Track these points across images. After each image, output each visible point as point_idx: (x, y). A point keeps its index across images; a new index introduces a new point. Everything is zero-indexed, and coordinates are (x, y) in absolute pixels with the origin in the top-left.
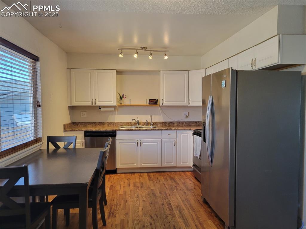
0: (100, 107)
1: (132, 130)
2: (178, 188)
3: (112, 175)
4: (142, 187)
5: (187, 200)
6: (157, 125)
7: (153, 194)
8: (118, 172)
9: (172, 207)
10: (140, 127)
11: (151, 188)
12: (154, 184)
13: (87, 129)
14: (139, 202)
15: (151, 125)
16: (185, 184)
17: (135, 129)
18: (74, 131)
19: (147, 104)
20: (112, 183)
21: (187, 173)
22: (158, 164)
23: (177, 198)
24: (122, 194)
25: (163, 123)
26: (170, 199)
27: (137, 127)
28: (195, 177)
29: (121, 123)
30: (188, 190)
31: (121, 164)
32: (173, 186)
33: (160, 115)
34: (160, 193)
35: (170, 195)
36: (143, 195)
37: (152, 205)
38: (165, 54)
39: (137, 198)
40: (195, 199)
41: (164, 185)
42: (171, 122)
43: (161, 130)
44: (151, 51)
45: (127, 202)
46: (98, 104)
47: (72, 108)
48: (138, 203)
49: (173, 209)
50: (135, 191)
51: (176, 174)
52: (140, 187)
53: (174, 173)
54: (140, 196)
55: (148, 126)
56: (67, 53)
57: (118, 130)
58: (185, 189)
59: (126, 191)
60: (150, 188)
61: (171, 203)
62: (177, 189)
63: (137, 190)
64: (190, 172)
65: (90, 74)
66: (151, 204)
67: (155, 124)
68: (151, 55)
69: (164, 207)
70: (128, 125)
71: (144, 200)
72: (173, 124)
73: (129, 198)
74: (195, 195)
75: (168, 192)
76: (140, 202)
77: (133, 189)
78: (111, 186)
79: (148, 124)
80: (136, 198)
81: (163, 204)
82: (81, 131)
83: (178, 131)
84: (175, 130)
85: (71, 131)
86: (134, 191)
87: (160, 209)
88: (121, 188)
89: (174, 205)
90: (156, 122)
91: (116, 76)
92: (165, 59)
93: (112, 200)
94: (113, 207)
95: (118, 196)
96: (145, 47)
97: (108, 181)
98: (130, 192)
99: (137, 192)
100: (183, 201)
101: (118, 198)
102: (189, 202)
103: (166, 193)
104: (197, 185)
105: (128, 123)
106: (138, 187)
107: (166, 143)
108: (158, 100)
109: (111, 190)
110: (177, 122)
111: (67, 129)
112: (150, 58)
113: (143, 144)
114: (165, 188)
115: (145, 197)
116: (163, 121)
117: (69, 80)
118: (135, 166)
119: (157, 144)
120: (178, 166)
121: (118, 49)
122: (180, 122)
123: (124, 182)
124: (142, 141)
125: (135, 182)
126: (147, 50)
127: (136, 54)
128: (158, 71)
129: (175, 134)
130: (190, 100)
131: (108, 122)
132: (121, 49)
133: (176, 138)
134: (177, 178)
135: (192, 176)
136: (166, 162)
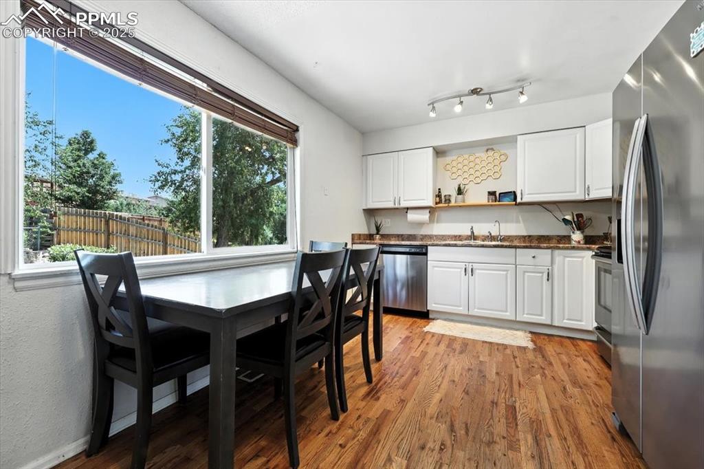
0: (407, 210)
1: (456, 246)
2: (546, 372)
3: (418, 320)
4: (461, 352)
5: (567, 411)
7: (480, 371)
8: (431, 316)
9: (515, 418)
11: (481, 359)
12: (491, 352)
13: (382, 242)
14: (442, 382)
15: (498, 240)
16: (569, 366)
18: (366, 243)
19: (489, 202)
20: (411, 332)
21: (580, 343)
22: (507, 314)
23: (538, 399)
24: (418, 356)
25: (524, 237)
26: (517, 395)
28: (601, 356)
30: (575, 383)
31: (435, 304)
32: (536, 366)
33: (518, 221)
34: (497, 373)
35: (519, 384)
36: (457, 368)
37: (466, 397)
38: (521, 93)
39: (442, 371)
40: (592, 414)
41: (515, 357)
43: (516, 247)
44: (490, 94)
45: (417, 374)
46: (404, 204)
47: (370, 213)
48: (438, 383)
49: (517, 425)
50: (445, 356)
51: (549, 341)
52: (457, 352)
53: (546, 337)
54: (449, 368)
56: (362, 134)
57: (429, 245)
58: (567, 378)
59: (427, 353)
60: (479, 357)
61: (517, 405)
62: (544, 375)
63: (448, 355)
64: (589, 343)
65: (392, 160)
66: (467, 393)
69: (495, 410)
71: (454, 381)
72: (549, 239)
73: (427, 368)
74: (593, 401)
75: (518, 377)
76: (444, 381)
77: (443, 352)
78: (408, 337)
79: (492, 238)
80: (439, 372)
81: (494, 403)
82: (374, 244)
83: (557, 252)
84: (547, 248)
85: (362, 243)
86: (443, 355)
87: (481, 413)
88: (421, 345)
89: (523, 414)
90: (511, 236)
91: (431, 158)
93: (392, 363)
94: (387, 378)
96: (477, 89)
97: (407, 328)
98: (435, 356)
99: (448, 360)
100: (553, 410)
101: (405, 363)
102: (572, 420)
103: (511, 377)
104: (606, 378)
105: (455, 236)
106: (454, 350)
107: (527, 274)
108: (514, 192)
109: (402, 345)
110: (558, 236)
111: (356, 241)
112: (489, 106)
113: (477, 272)
114: (514, 367)
115: (459, 374)
116: (526, 234)
117: (364, 171)
118: (462, 310)
119: (506, 274)
120: (556, 323)
121: (429, 105)
122: (565, 236)
123: (433, 336)
124: (474, 267)
125: (452, 340)
126: (484, 94)
127: (460, 106)
128: (512, 140)
129: (549, 257)
130: (589, 187)
131: (422, 235)
132: (433, 103)
133: (552, 266)
134: (550, 349)
135: (594, 351)
136: (526, 312)
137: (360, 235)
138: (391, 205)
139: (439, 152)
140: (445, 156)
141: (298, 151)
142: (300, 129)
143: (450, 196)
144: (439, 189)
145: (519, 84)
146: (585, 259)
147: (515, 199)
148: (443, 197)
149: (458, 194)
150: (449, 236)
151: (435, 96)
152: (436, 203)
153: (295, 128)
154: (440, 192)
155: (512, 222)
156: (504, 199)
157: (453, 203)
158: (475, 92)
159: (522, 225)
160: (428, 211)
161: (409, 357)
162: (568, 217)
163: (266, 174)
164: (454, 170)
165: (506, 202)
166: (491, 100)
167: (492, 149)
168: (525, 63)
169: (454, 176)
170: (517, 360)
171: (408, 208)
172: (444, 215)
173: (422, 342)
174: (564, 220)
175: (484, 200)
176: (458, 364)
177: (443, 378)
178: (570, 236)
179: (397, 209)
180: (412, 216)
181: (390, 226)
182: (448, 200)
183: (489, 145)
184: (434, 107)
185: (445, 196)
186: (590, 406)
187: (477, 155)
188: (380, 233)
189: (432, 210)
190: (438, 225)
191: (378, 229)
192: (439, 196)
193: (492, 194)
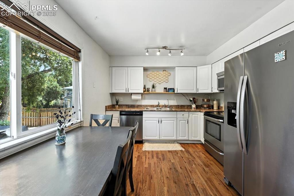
0: (131, 94)
1: (155, 111)
2: (195, 162)
3: (139, 145)
5: (210, 180)
6: (172, 107)
7: (175, 168)
8: (143, 142)
9: (197, 191)
10: (160, 109)
11: (172, 161)
12: (174, 157)
13: (122, 110)
15: (168, 107)
16: (200, 158)
17: (157, 110)
18: (113, 111)
19: (164, 92)
20: (139, 153)
21: (197, 145)
22: (174, 137)
23: (199, 177)
24: (147, 167)
25: (176, 106)
26: (192, 178)
27: (158, 109)
28: (206, 150)
29: (146, 105)
30: (205, 165)
31: (146, 136)
32: (191, 160)
33: (174, 100)
34: (181, 168)
35: (190, 171)
36: (166, 169)
37: (176, 185)
38: (182, 52)
39: (161, 173)
40: (217, 179)
41: (183, 158)
42: (182, 105)
43: (177, 111)
44: (170, 50)
45: (152, 178)
46: (130, 92)
47: (113, 95)
48: (162, 181)
49: (199, 194)
50: (158, 163)
51: (189, 147)
52: (162, 159)
53: (187, 145)
54: (163, 170)
55: (166, 108)
56: (110, 56)
57: (144, 111)
58: (202, 164)
59: (151, 163)
60: (171, 161)
61: (195, 184)
62: (195, 164)
63: (159, 163)
64: (200, 145)
65: (125, 70)
66: (175, 183)
67: (170, 107)
68: (171, 53)
69: (189, 189)
70: (151, 107)
71: (168, 177)
72: (184, 107)
73: (154, 172)
74: (214, 172)
75: (188, 168)
76: (164, 179)
77: (156, 161)
78: (139, 156)
79: (166, 106)
80: (160, 174)
81: (187, 185)
82: (117, 111)
83: (190, 112)
84: (187, 111)
85: (110, 111)
86: (157, 163)
87: (185, 193)
88: (146, 160)
89: (198, 187)
90: (172, 105)
91: (143, 73)
92: (181, 55)
93: (138, 174)
95: (144, 169)
97: (136, 151)
98: (154, 165)
99: (160, 165)
100: (206, 182)
101: (144, 173)
102: (213, 185)
103: (185, 168)
104: (212, 160)
105: (151, 106)
107: (181, 121)
108: (174, 88)
109: (138, 162)
110: (187, 105)
111: (108, 109)
112: (169, 55)
113: (163, 122)
114: (184, 162)
115: (168, 172)
116: (177, 105)
117: (110, 75)
118: (157, 138)
119: (174, 122)
120: (190, 139)
121: (145, 49)
122: (189, 105)
123: (149, 153)
124: (162, 120)
125: (157, 153)
126: (167, 49)
127: (159, 52)
128: (173, 68)
129: (188, 115)
130: (198, 89)
131: (137, 105)
132: (147, 49)
133: (188, 118)
134: (191, 150)
135: (203, 149)
136: (180, 136)
137: (109, 106)
138: (124, 91)
139: (145, 69)
140: (147, 71)
141: (80, 64)
142: (82, 51)
143: (149, 88)
144: (145, 85)
145: (181, 48)
146: (198, 115)
147: (174, 91)
148: (146, 89)
149: (153, 88)
150: (149, 105)
151: (149, 46)
152: (144, 91)
153: (79, 50)
154: (145, 86)
155: (172, 100)
156: (170, 91)
157: (150, 92)
158: (165, 48)
159: (175, 101)
160: (141, 95)
161: (144, 168)
162: (191, 99)
163: (40, 66)
164: (151, 77)
165: (171, 92)
166: (170, 52)
167: (165, 71)
168: (183, 40)
169: (151, 80)
170: (184, 158)
171: (132, 93)
172: (146, 96)
173: (146, 157)
174: (190, 100)
175: (162, 91)
176: (165, 166)
177: (163, 177)
178: (191, 106)
179: (127, 93)
180: (134, 97)
181: (123, 101)
182: (148, 90)
183: (164, 69)
184: (148, 51)
185: (147, 88)
186: (214, 175)
187: (160, 72)
188: (118, 104)
189: (142, 94)
190: (144, 100)
191: (117, 102)
192: (145, 88)
193: (165, 88)
